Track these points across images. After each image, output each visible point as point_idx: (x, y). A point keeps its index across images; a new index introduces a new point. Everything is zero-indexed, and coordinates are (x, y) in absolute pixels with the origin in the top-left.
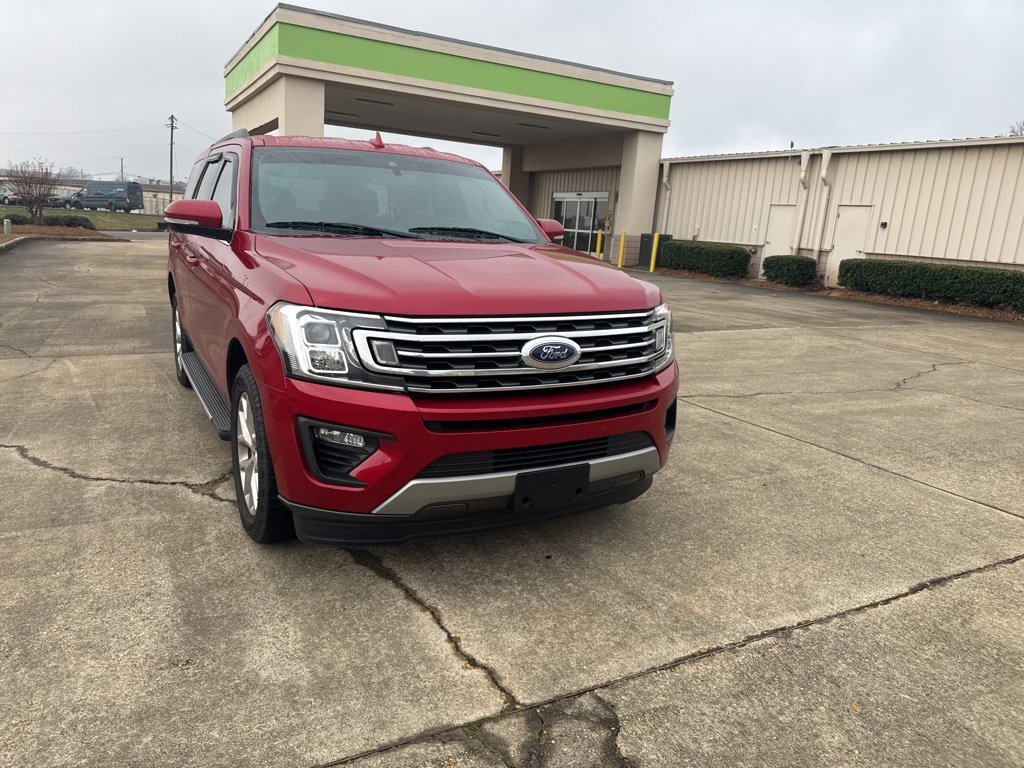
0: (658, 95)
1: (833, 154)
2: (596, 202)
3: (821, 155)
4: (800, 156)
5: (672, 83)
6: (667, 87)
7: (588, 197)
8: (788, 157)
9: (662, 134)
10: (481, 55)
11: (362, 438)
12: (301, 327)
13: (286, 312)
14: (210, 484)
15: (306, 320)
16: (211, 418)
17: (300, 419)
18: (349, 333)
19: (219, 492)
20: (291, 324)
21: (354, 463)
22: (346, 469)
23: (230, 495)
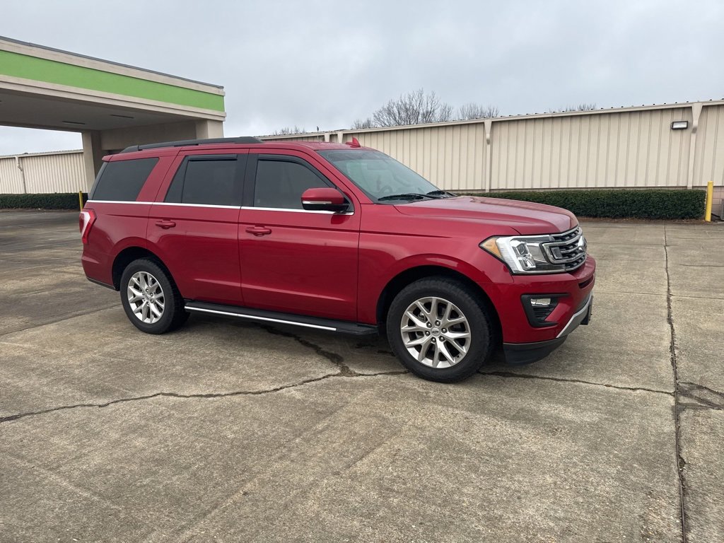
0: (215, 96)
1: (344, 134)
3: (337, 135)
4: (323, 136)
5: (223, 87)
6: (221, 90)
8: (316, 136)
9: (222, 122)
10: (87, 64)
11: (549, 300)
12: (513, 248)
13: (501, 241)
14: (345, 371)
15: (518, 243)
16: (335, 329)
17: (523, 296)
18: (541, 246)
19: (360, 372)
20: (507, 247)
21: (547, 314)
22: (543, 318)
23: (371, 372)
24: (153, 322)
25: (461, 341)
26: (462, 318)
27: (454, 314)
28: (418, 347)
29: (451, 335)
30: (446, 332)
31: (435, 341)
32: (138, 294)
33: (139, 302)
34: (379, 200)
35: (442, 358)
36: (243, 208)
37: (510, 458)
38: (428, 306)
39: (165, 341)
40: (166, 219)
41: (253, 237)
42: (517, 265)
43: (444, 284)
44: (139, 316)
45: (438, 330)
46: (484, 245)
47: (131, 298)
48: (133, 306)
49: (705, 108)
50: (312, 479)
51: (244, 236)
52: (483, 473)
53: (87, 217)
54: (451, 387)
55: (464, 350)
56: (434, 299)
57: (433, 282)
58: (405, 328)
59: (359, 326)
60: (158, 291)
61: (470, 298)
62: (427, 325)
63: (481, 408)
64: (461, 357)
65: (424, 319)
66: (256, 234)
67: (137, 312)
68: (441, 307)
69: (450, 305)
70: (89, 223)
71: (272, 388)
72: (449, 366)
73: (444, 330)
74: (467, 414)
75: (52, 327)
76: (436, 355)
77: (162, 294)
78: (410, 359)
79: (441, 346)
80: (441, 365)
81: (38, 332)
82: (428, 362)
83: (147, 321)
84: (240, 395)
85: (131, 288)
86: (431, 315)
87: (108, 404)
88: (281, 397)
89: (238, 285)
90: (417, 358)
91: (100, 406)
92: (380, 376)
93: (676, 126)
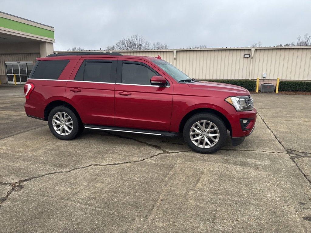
0: (50, 31)
2: (27, 65)
5: (53, 27)
6: (52, 28)
7: (23, 63)
8: (99, 52)
9: (53, 43)
11: (247, 120)
12: (237, 101)
13: (233, 98)
14: (165, 152)
15: (238, 99)
16: (160, 135)
17: (240, 119)
18: (245, 101)
19: (171, 152)
20: (234, 100)
21: (246, 126)
22: (245, 128)
23: (175, 152)
24: (66, 135)
25: (215, 137)
26: (216, 128)
27: (212, 127)
28: (197, 141)
29: (211, 135)
30: (209, 134)
31: (204, 137)
32: (58, 122)
33: (58, 126)
34: (179, 81)
35: (207, 144)
36: (116, 84)
37: (250, 178)
38: (202, 124)
39: (74, 143)
40: (75, 88)
41: (122, 96)
42: (238, 107)
43: (209, 115)
44: (59, 132)
45: (205, 133)
46: (226, 100)
47: (54, 124)
48: (55, 128)
49: (256, 50)
50: (184, 192)
51: (118, 96)
52: (244, 185)
53: (29, 87)
54: (211, 155)
55: (217, 140)
56: (205, 121)
57: (204, 114)
58: (191, 133)
59: (170, 133)
60: (69, 120)
61: (220, 121)
62: (201, 131)
63: (227, 162)
64: (215, 143)
65: (199, 129)
66: (123, 95)
67: (57, 131)
68: (208, 124)
69: (211, 123)
70: (31, 89)
71: (140, 159)
72: (210, 147)
73: (208, 133)
74: (224, 165)
75: (10, 139)
76: (204, 143)
77: (72, 122)
78: (193, 145)
79: (206, 140)
80: (206, 147)
81: (5, 141)
82: (201, 146)
83: (63, 134)
84: (128, 163)
85: (54, 120)
86: (203, 127)
87: (70, 171)
88: (146, 163)
89: (113, 117)
90: (196, 145)
91: (67, 172)
92: (181, 153)
93: (245, 56)
